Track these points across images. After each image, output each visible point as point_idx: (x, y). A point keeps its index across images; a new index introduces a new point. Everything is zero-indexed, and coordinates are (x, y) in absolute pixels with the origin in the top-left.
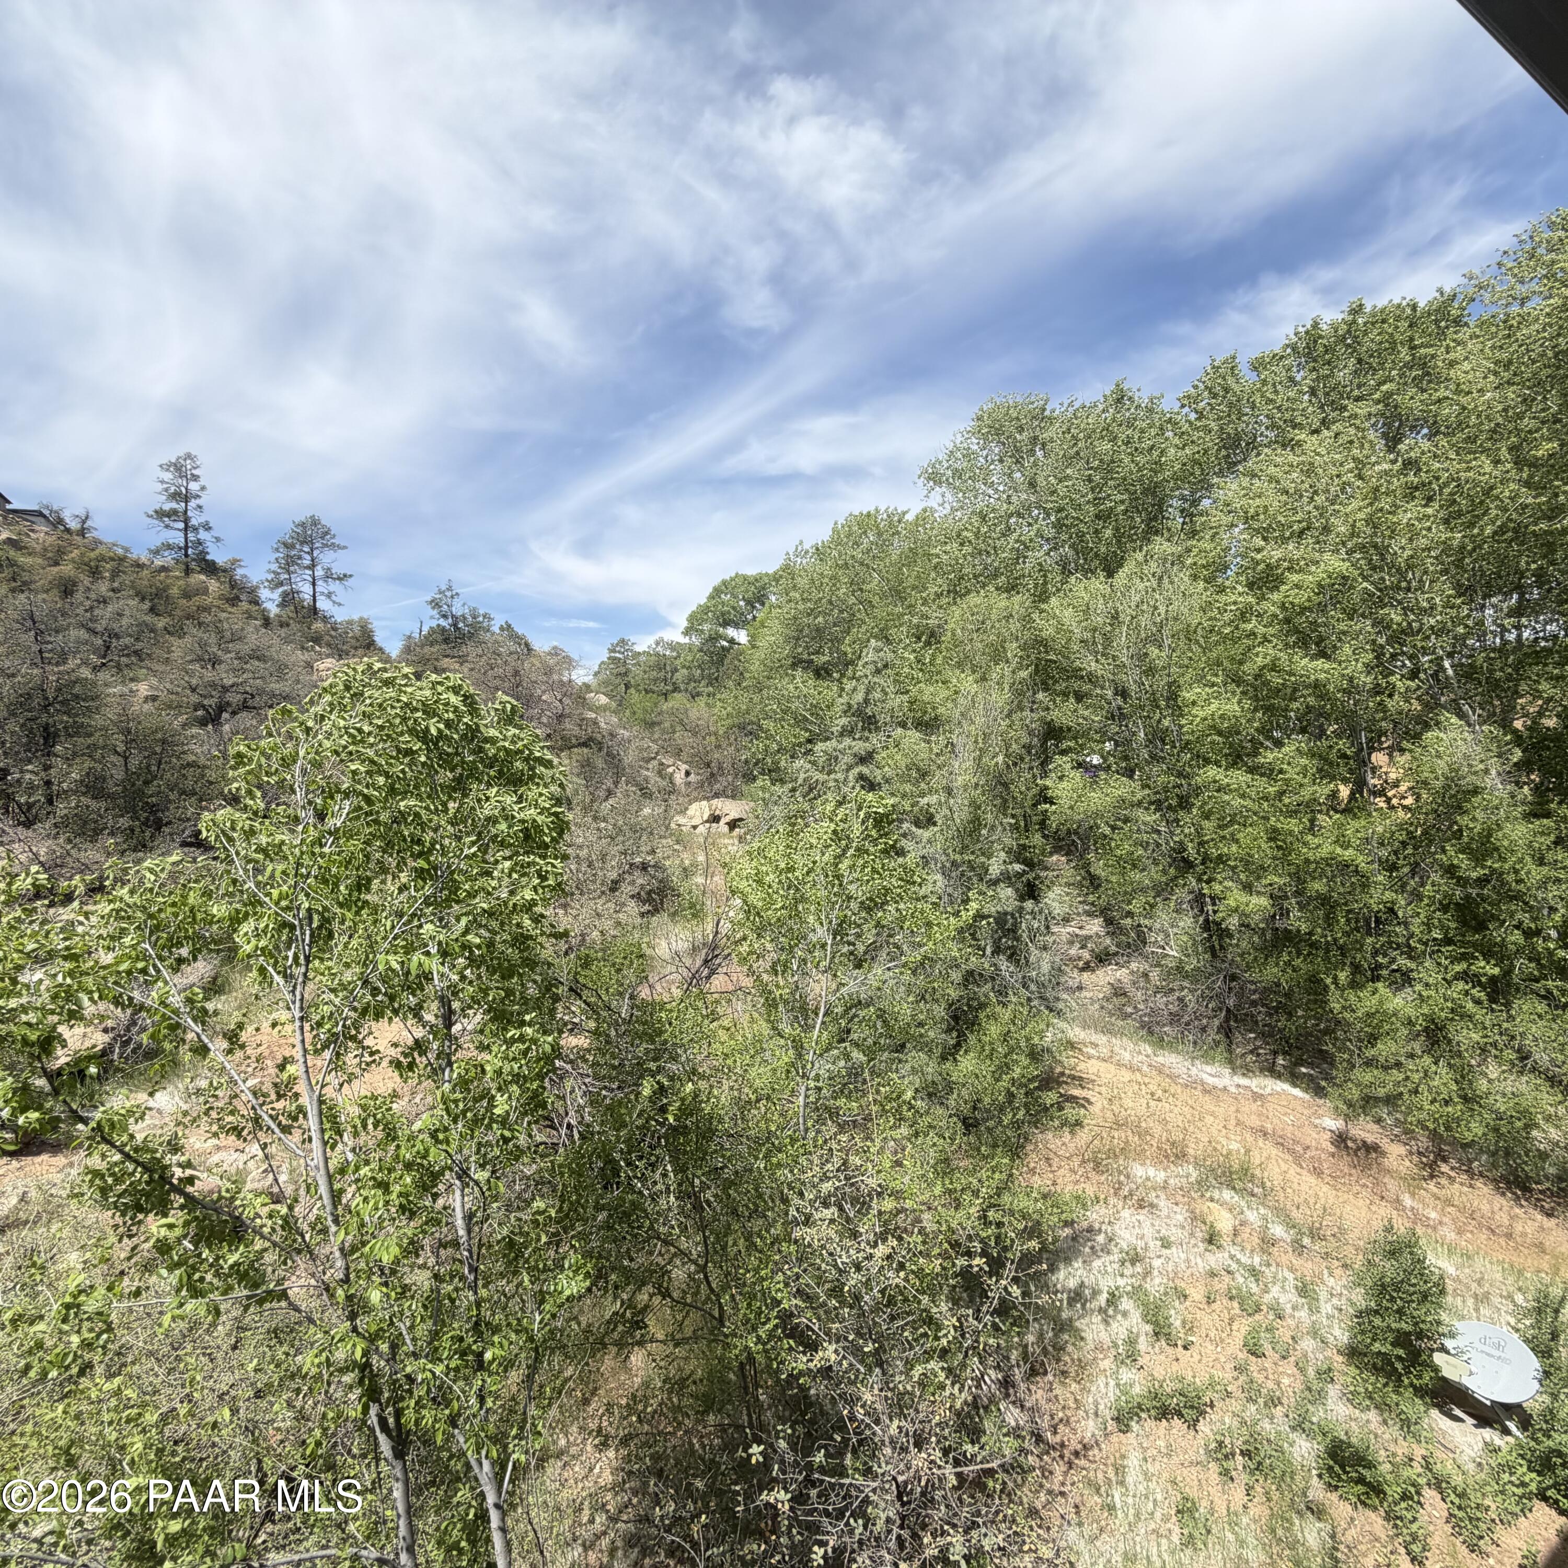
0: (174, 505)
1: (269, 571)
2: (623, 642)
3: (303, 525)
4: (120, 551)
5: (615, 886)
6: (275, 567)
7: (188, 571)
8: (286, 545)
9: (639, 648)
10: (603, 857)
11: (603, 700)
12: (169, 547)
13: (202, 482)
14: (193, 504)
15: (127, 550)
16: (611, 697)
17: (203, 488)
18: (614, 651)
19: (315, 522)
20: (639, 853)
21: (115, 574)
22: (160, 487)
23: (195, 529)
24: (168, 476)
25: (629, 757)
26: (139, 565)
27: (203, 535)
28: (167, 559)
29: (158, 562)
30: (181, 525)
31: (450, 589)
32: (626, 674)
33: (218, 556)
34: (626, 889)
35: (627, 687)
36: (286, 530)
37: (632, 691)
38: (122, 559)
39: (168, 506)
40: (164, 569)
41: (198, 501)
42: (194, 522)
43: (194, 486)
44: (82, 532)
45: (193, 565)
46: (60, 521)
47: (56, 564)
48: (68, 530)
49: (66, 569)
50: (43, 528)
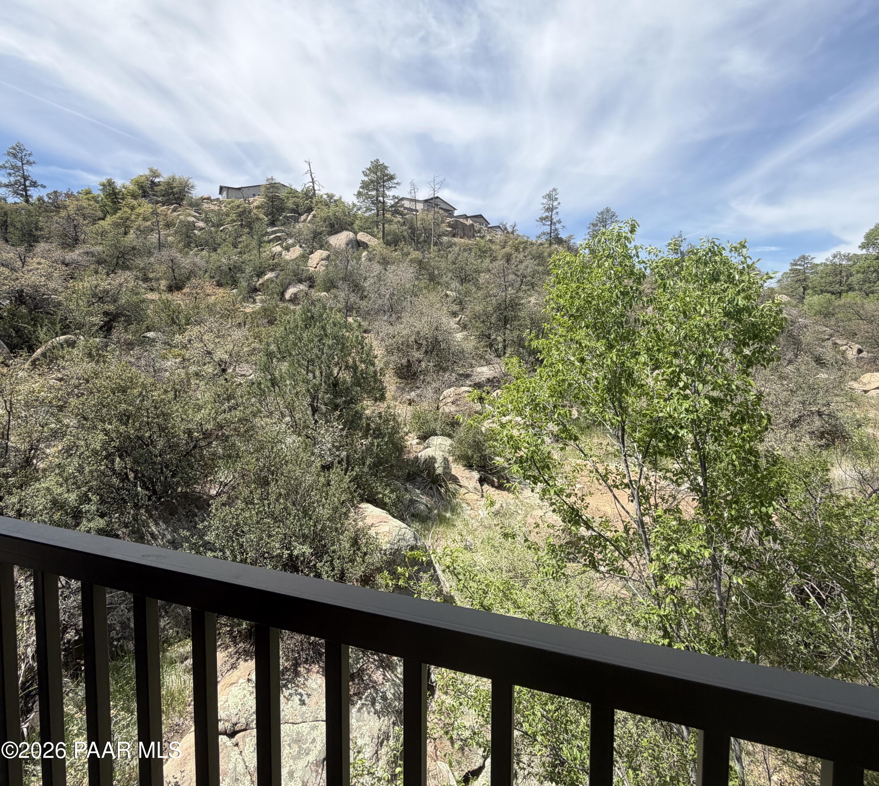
0: (547, 214)
1: (585, 239)
2: (804, 258)
3: (602, 213)
4: (526, 239)
5: (794, 424)
6: (588, 237)
7: (551, 244)
8: (593, 225)
9: (817, 261)
10: (786, 404)
11: (785, 298)
12: (544, 234)
13: (559, 201)
14: (554, 212)
15: (528, 238)
16: (792, 297)
17: (559, 204)
18: (796, 265)
19: (608, 211)
20: (815, 402)
21: (525, 248)
22: (542, 206)
23: (555, 224)
24: (545, 201)
25: (807, 338)
26: (532, 244)
27: (558, 226)
28: (543, 240)
29: (539, 242)
30: (549, 223)
31: (680, 236)
32: (805, 280)
33: (563, 235)
34: (805, 427)
35: (805, 289)
36: (594, 217)
37: (809, 291)
38: (526, 242)
39: (544, 216)
40: (541, 244)
41: (557, 210)
42: (554, 220)
43: (555, 203)
44: (513, 233)
45: (553, 241)
46: (506, 229)
47: (504, 248)
48: (508, 232)
49: (508, 249)
50: (500, 233)
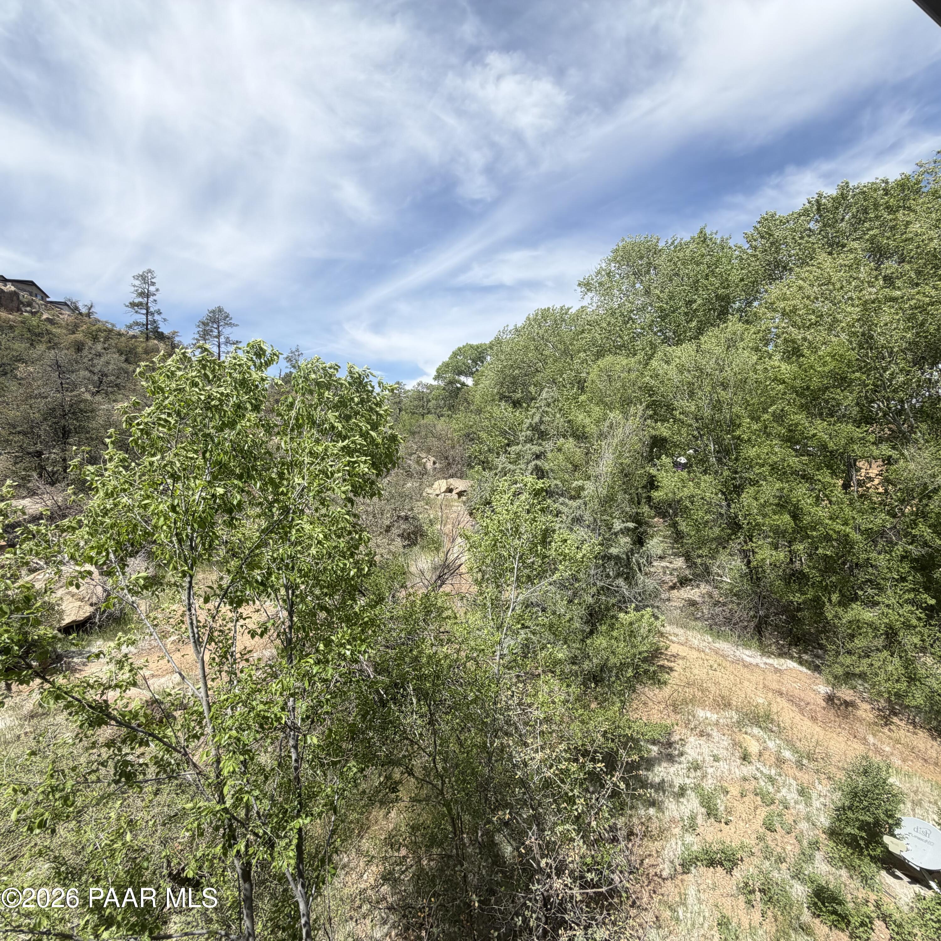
0: (140, 300)
1: (194, 339)
2: (399, 383)
3: (213, 312)
4: (110, 326)
5: (388, 529)
6: (197, 336)
7: (148, 338)
8: (203, 323)
9: (408, 388)
10: (382, 512)
12: (137, 324)
13: (157, 286)
14: (151, 299)
15: (113, 325)
17: (157, 290)
19: (220, 310)
20: (403, 509)
21: (106, 339)
22: (133, 289)
23: (152, 314)
24: (137, 283)
26: (120, 334)
27: (157, 317)
28: (136, 331)
29: (131, 333)
30: (144, 311)
31: (297, 350)
32: (399, 402)
33: (165, 329)
34: (395, 531)
35: (400, 410)
36: (204, 315)
37: (403, 413)
38: (111, 331)
39: (137, 301)
40: (134, 337)
41: (155, 298)
42: (152, 309)
43: (152, 289)
44: (89, 315)
45: (151, 335)
46: (77, 308)
47: (74, 333)
48: (81, 314)
49: (79, 336)
50: (67, 312)
